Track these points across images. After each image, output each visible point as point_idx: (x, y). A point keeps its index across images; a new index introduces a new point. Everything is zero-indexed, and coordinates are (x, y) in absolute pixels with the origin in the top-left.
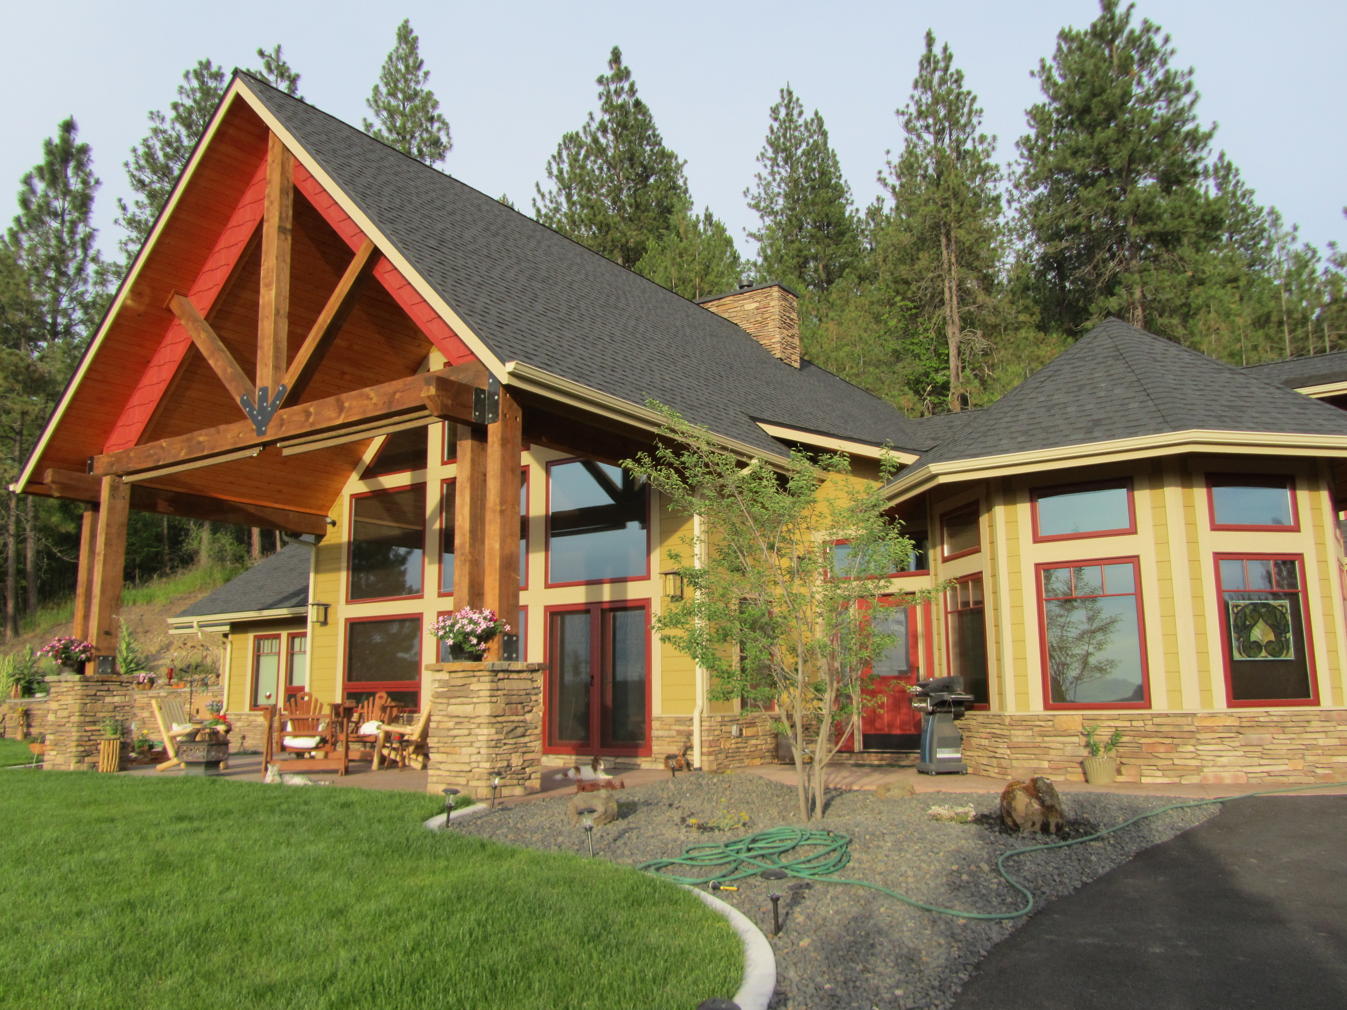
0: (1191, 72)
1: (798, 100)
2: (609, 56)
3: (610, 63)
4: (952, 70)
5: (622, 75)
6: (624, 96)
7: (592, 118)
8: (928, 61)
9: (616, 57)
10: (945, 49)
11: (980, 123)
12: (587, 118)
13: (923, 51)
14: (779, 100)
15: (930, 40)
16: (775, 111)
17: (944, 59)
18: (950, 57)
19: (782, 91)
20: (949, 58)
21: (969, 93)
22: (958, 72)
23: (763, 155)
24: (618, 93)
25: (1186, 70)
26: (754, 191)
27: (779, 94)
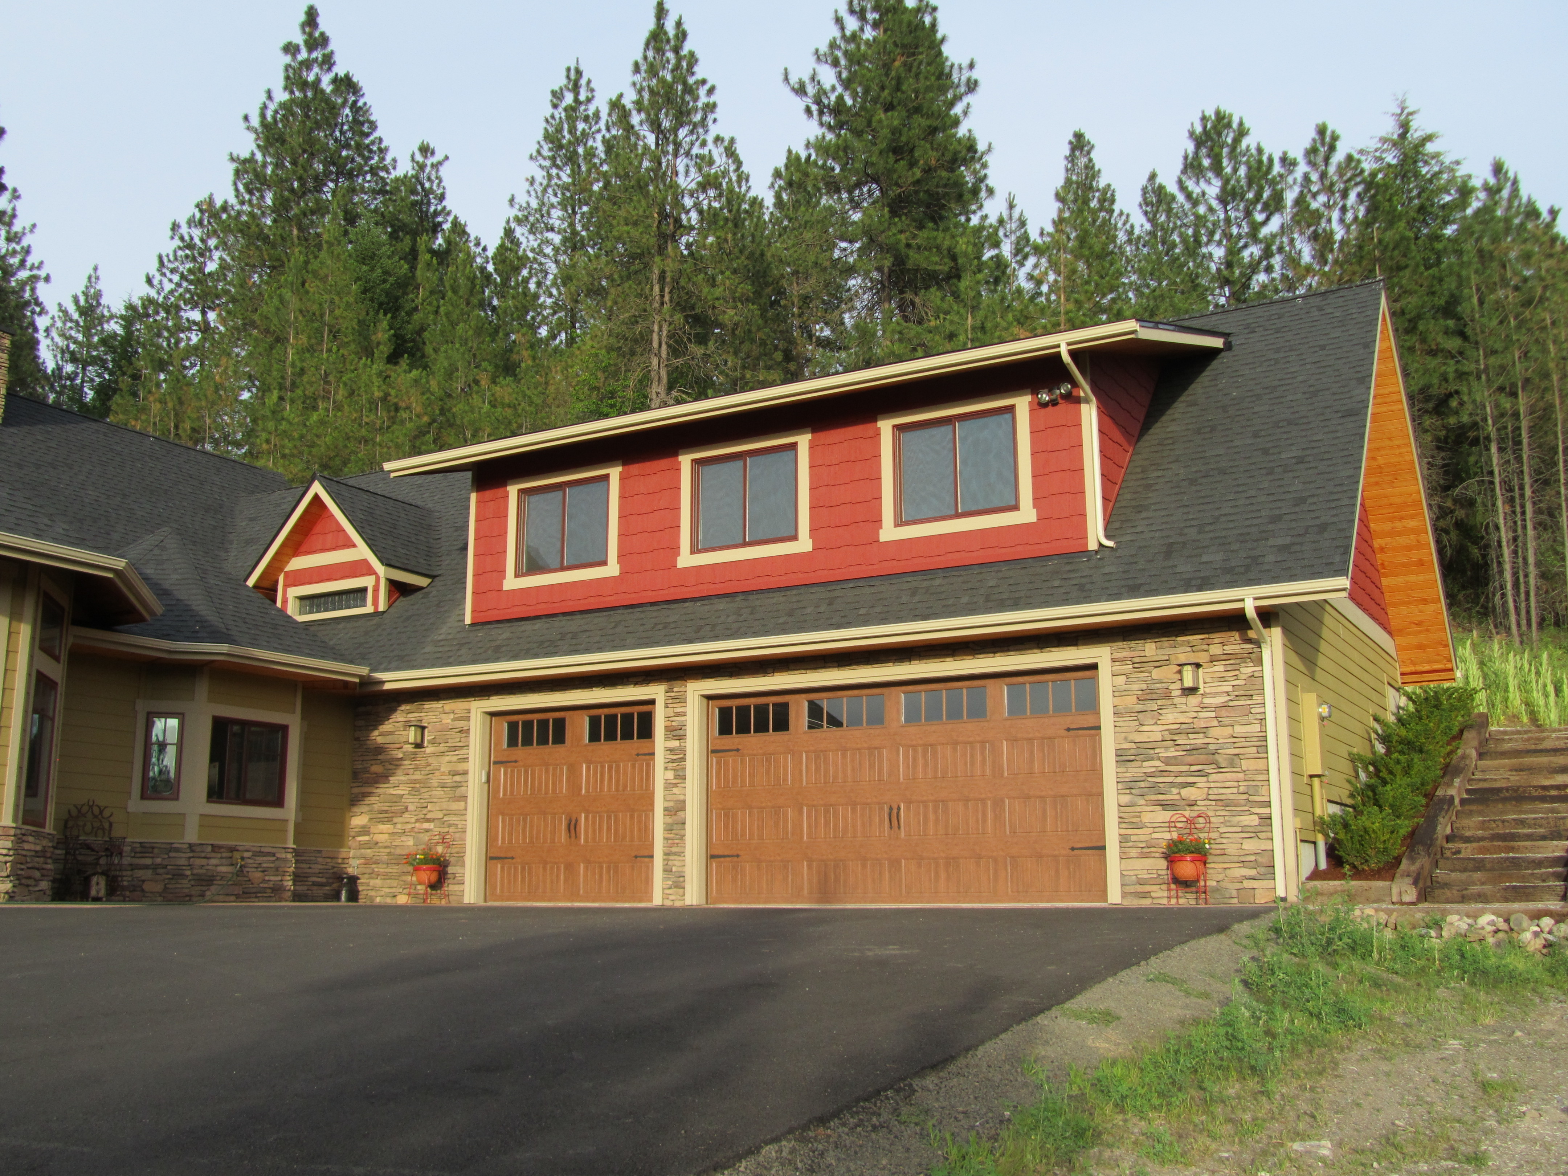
0: (971, 66)
1: (589, 82)
2: (302, 18)
3: (303, 26)
4: (684, 52)
5: (315, 41)
6: (316, 70)
7: (270, 97)
8: (657, 38)
9: (311, 18)
10: (679, 24)
11: (715, 121)
12: (263, 98)
13: (650, 24)
14: (563, 81)
15: (661, 12)
16: (557, 95)
17: (677, 36)
18: (684, 35)
19: (569, 70)
20: (682, 36)
21: (704, 82)
22: (692, 54)
23: (539, 152)
24: (307, 65)
25: (965, 63)
26: (522, 199)
27: (564, 73)
